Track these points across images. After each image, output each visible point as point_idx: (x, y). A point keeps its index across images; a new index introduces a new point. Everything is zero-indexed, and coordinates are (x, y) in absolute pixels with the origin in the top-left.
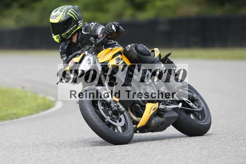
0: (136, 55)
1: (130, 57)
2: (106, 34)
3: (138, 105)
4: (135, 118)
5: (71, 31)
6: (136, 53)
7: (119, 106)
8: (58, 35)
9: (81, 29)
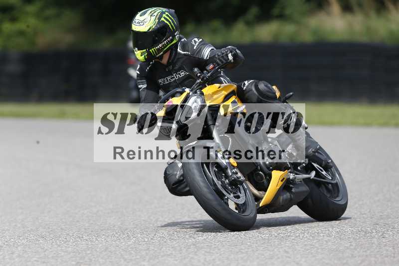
0: (257, 97)
3: (262, 173)
5: (165, 46)
6: (256, 93)
8: (144, 50)
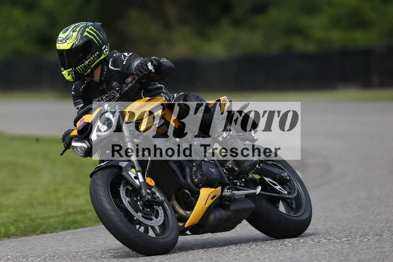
2: (138, 75)
3: (187, 191)
4: (181, 211)
5: (92, 62)
7: (155, 193)
8: (71, 69)
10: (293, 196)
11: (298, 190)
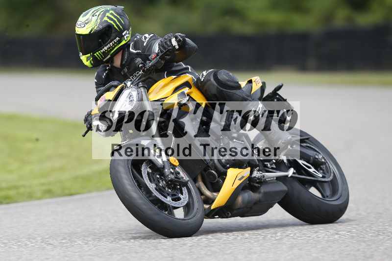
0: (216, 88)
1: (206, 90)
3: (214, 172)
4: (208, 193)
5: (111, 48)
6: (216, 84)
7: (179, 173)
8: (89, 55)
9: (127, 45)
10: (329, 179)
11: (334, 174)
